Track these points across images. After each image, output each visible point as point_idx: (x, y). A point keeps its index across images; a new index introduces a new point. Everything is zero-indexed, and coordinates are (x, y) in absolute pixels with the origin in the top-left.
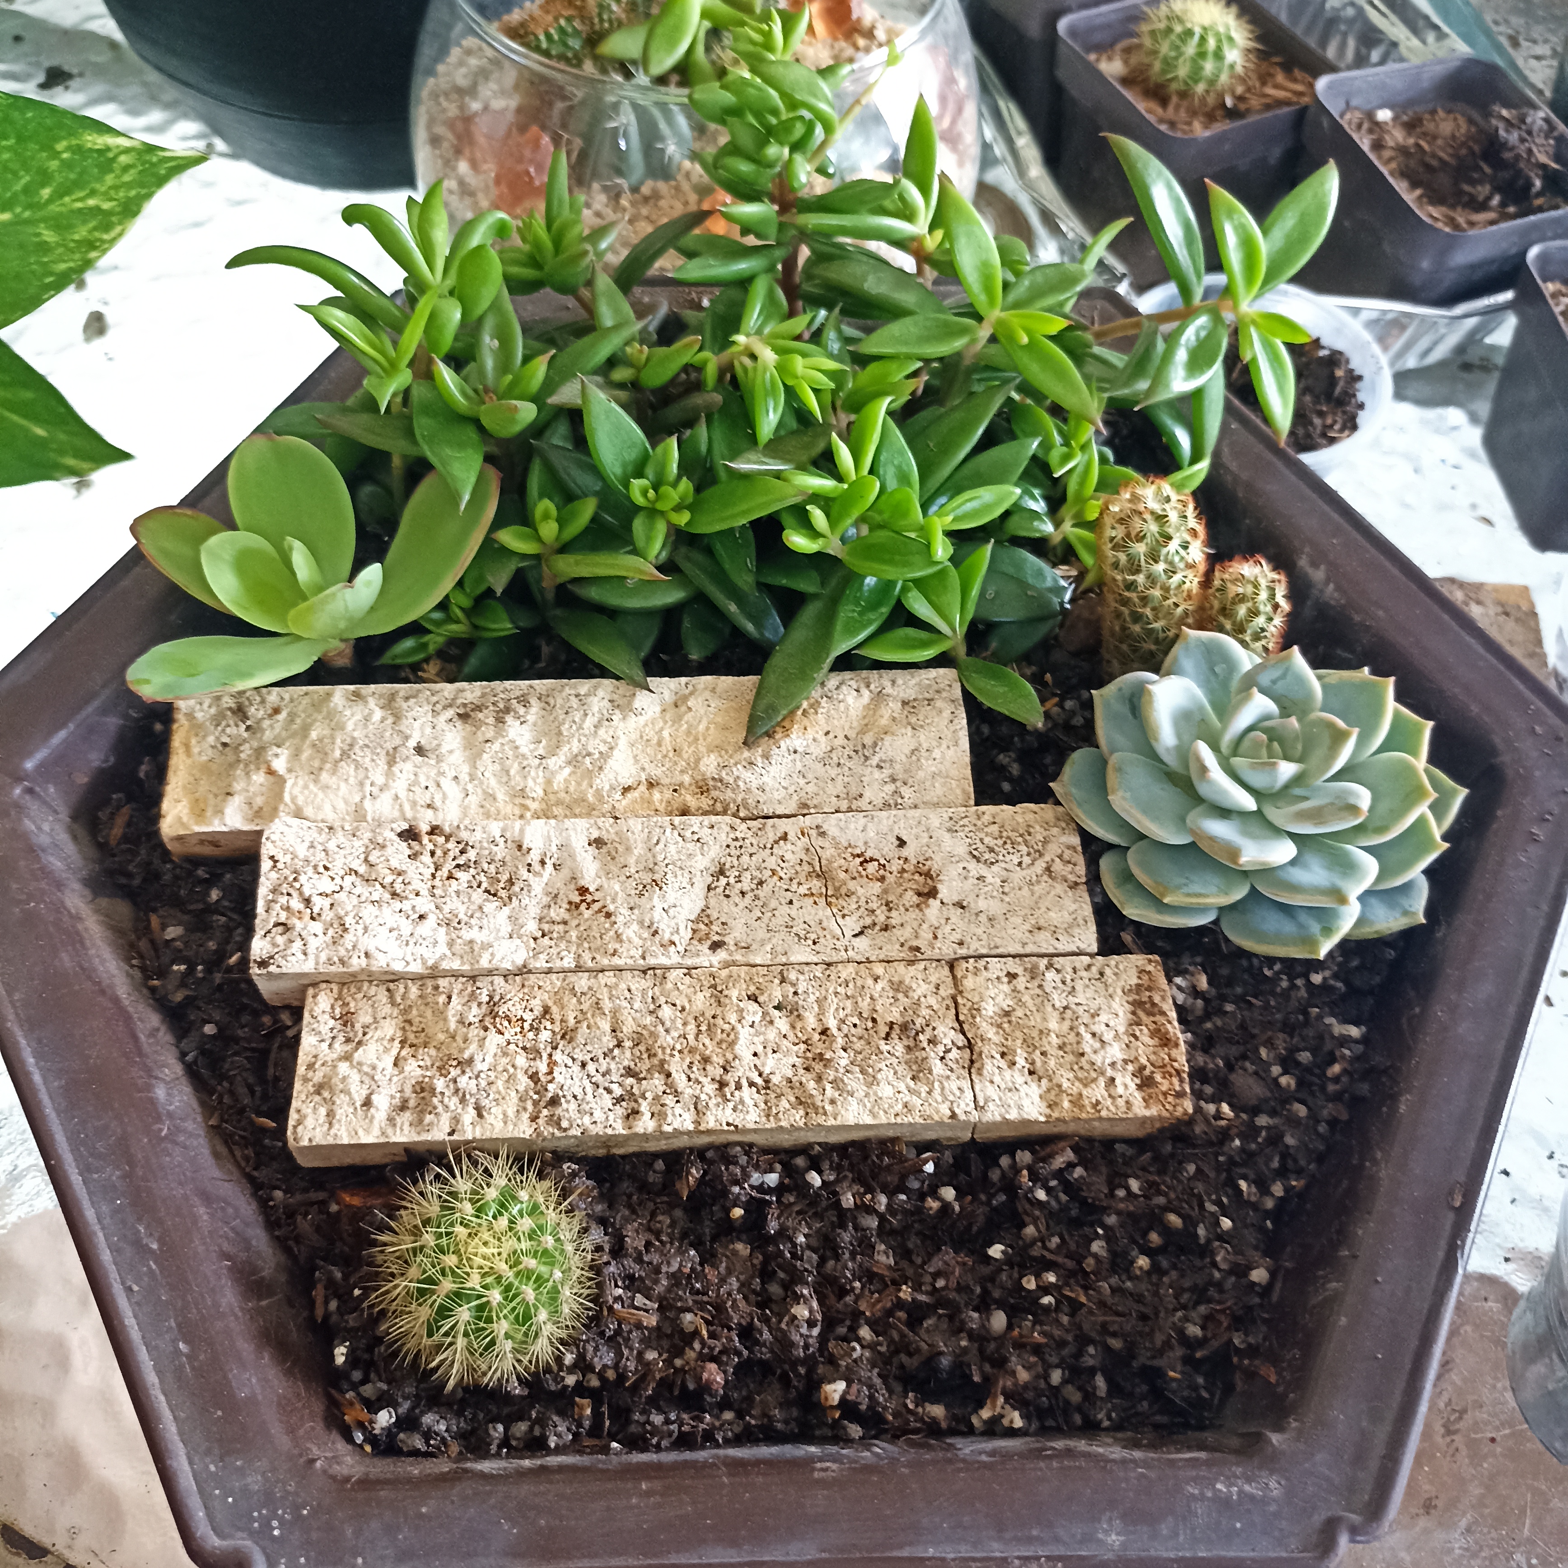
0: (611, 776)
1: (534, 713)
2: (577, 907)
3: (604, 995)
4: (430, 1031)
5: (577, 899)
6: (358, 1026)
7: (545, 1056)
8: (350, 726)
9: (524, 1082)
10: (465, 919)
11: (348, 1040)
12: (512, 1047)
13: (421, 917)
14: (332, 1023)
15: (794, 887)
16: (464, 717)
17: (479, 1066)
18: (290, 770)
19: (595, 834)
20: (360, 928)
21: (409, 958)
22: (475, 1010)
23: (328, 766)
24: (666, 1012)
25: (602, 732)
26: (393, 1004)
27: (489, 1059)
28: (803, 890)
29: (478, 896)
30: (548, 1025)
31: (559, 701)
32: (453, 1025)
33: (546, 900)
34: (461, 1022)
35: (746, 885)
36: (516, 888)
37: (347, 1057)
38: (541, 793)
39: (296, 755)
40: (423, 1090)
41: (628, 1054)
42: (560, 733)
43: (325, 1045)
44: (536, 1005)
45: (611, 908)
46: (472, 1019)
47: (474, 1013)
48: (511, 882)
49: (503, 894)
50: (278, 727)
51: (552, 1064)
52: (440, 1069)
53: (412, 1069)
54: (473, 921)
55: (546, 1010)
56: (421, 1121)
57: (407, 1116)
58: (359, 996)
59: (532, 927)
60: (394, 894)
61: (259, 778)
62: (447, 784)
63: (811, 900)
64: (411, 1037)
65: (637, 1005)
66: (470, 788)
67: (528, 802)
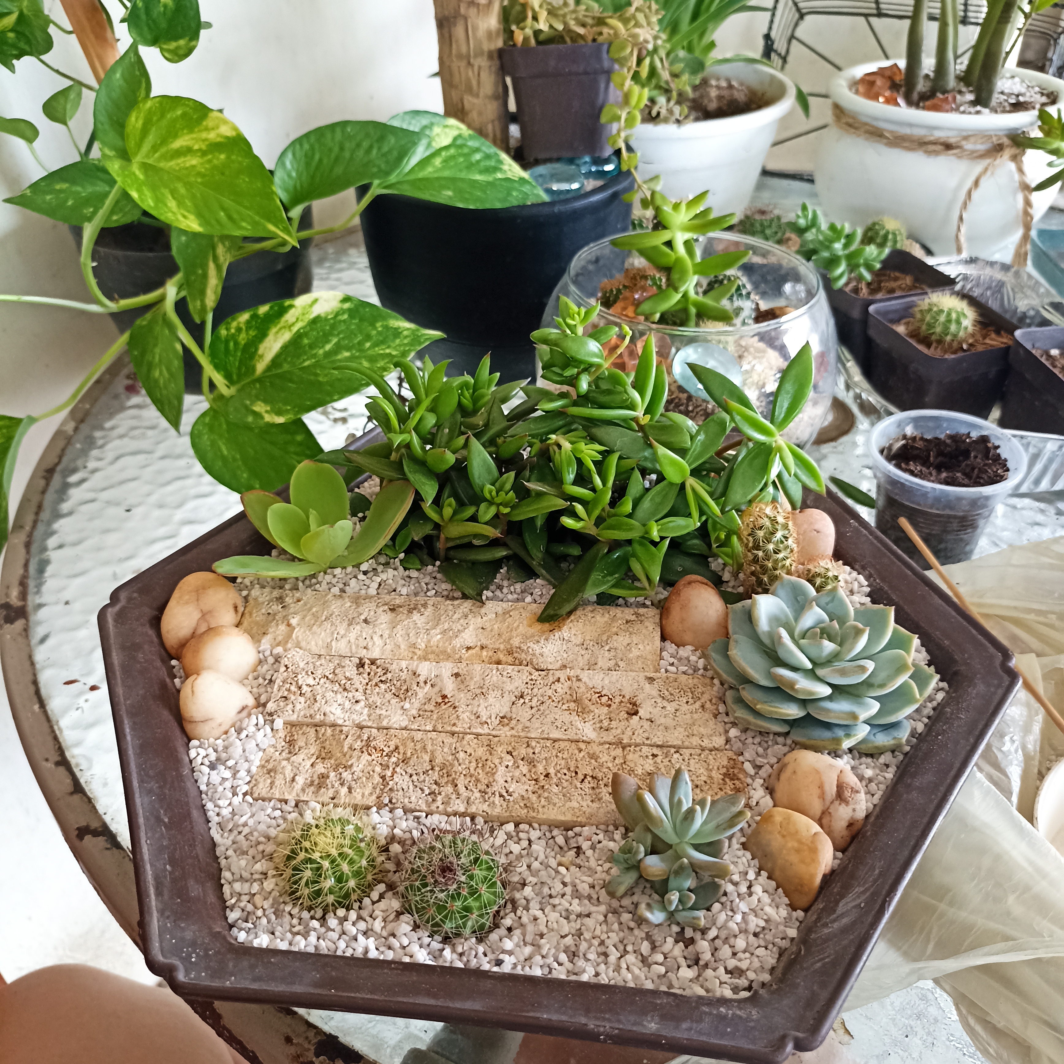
2: (440, 704)
3: (429, 743)
4: (333, 752)
5: (440, 700)
6: (296, 746)
7: (391, 769)
9: (377, 779)
10: (380, 705)
11: (290, 753)
12: (374, 762)
13: (357, 702)
14: (283, 743)
15: (560, 706)
17: (355, 769)
19: (456, 671)
20: (324, 701)
24: (461, 755)
26: (317, 737)
27: (361, 767)
28: (564, 707)
29: (389, 696)
30: (396, 755)
33: (424, 700)
34: (350, 748)
35: (534, 703)
36: (409, 694)
37: (287, 759)
40: (323, 777)
43: (277, 753)
45: (457, 705)
46: (356, 747)
48: (407, 691)
49: (402, 696)
51: (394, 773)
52: (334, 768)
53: (320, 768)
54: (384, 707)
55: (397, 748)
56: (318, 791)
58: (301, 732)
59: (414, 712)
60: (345, 689)
63: (568, 713)
64: (323, 754)
65: (446, 750)
66: (388, 641)
67: (416, 651)
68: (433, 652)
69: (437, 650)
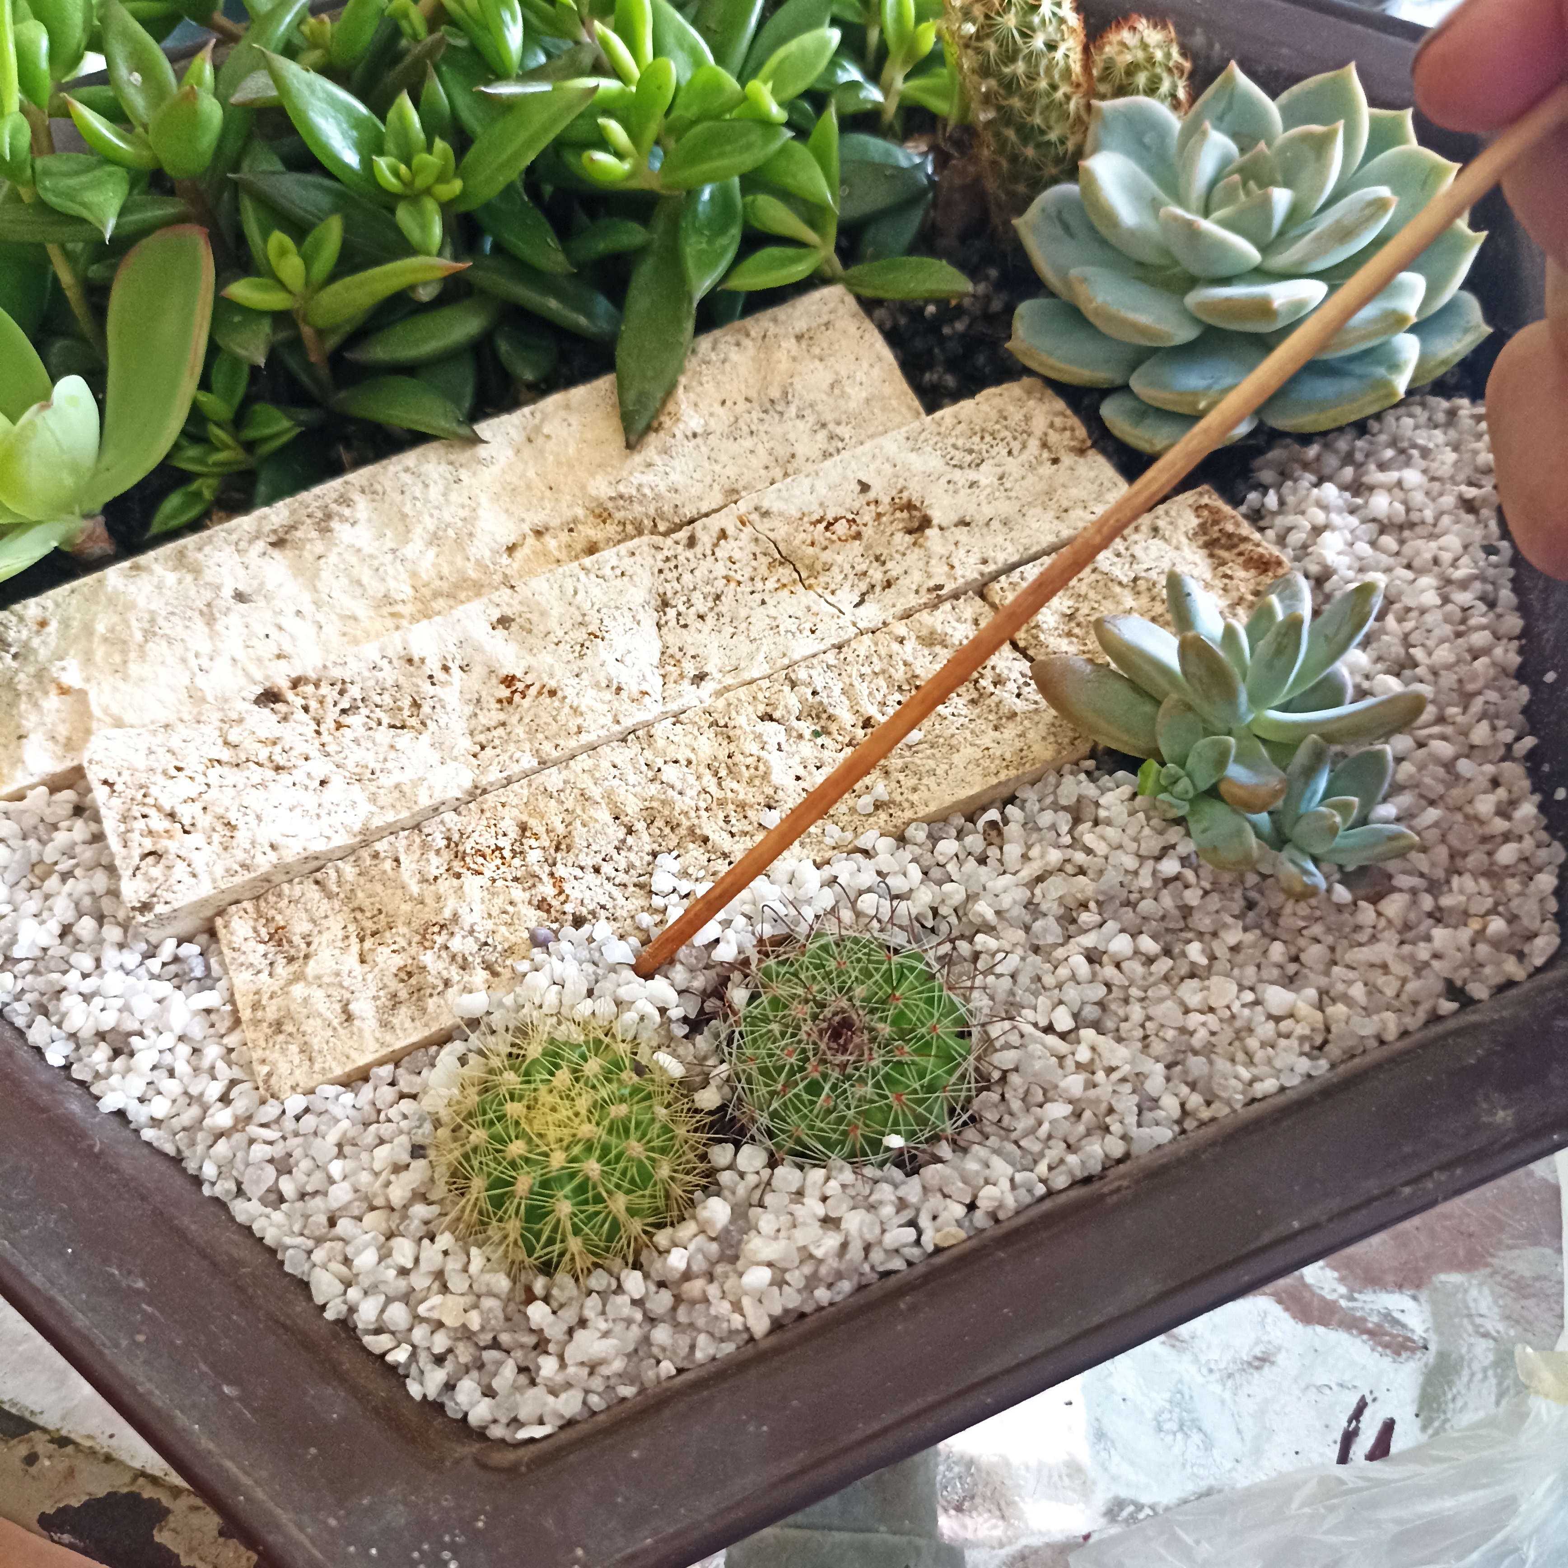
0: (487, 538)
1: (363, 508)
2: (510, 701)
3: (586, 782)
4: (389, 908)
5: (505, 693)
6: (296, 939)
7: (545, 877)
8: (141, 602)
9: (532, 915)
10: (378, 767)
11: (291, 960)
12: (500, 883)
13: (323, 783)
14: (262, 948)
15: (759, 586)
16: (279, 544)
17: (467, 920)
18: (88, 680)
19: (496, 615)
20: (252, 819)
21: (328, 832)
22: (435, 860)
23: (133, 655)
24: (670, 773)
25: (454, 497)
26: (329, 895)
27: (478, 908)
28: (771, 584)
29: (383, 735)
30: (533, 842)
32: (415, 888)
33: (468, 709)
34: (424, 880)
35: (701, 605)
36: (426, 710)
37: (298, 978)
38: (409, 591)
39: (88, 659)
40: (410, 974)
41: (646, 837)
42: (404, 517)
43: (264, 977)
44: (508, 826)
45: (553, 685)
46: (436, 872)
47: (435, 865)
48: (416, 705)
49: (413, 722)
50: (53, 641)
51: (558, 882)
52: (420, 943)
53: (386, 957)
54: (389, 765)
55: (523, 828)
56: (424, 1011)
57: (404, 1011)
58: (283, 903)
59: (466, 744)
60: (278, 768)
61: (52, 702)
62: (290, 622)
63: (785, 592)
64: (369, 925)
66: (320, 617)
67: (398, 608)
68: (437, 595)
69: (445, 586)
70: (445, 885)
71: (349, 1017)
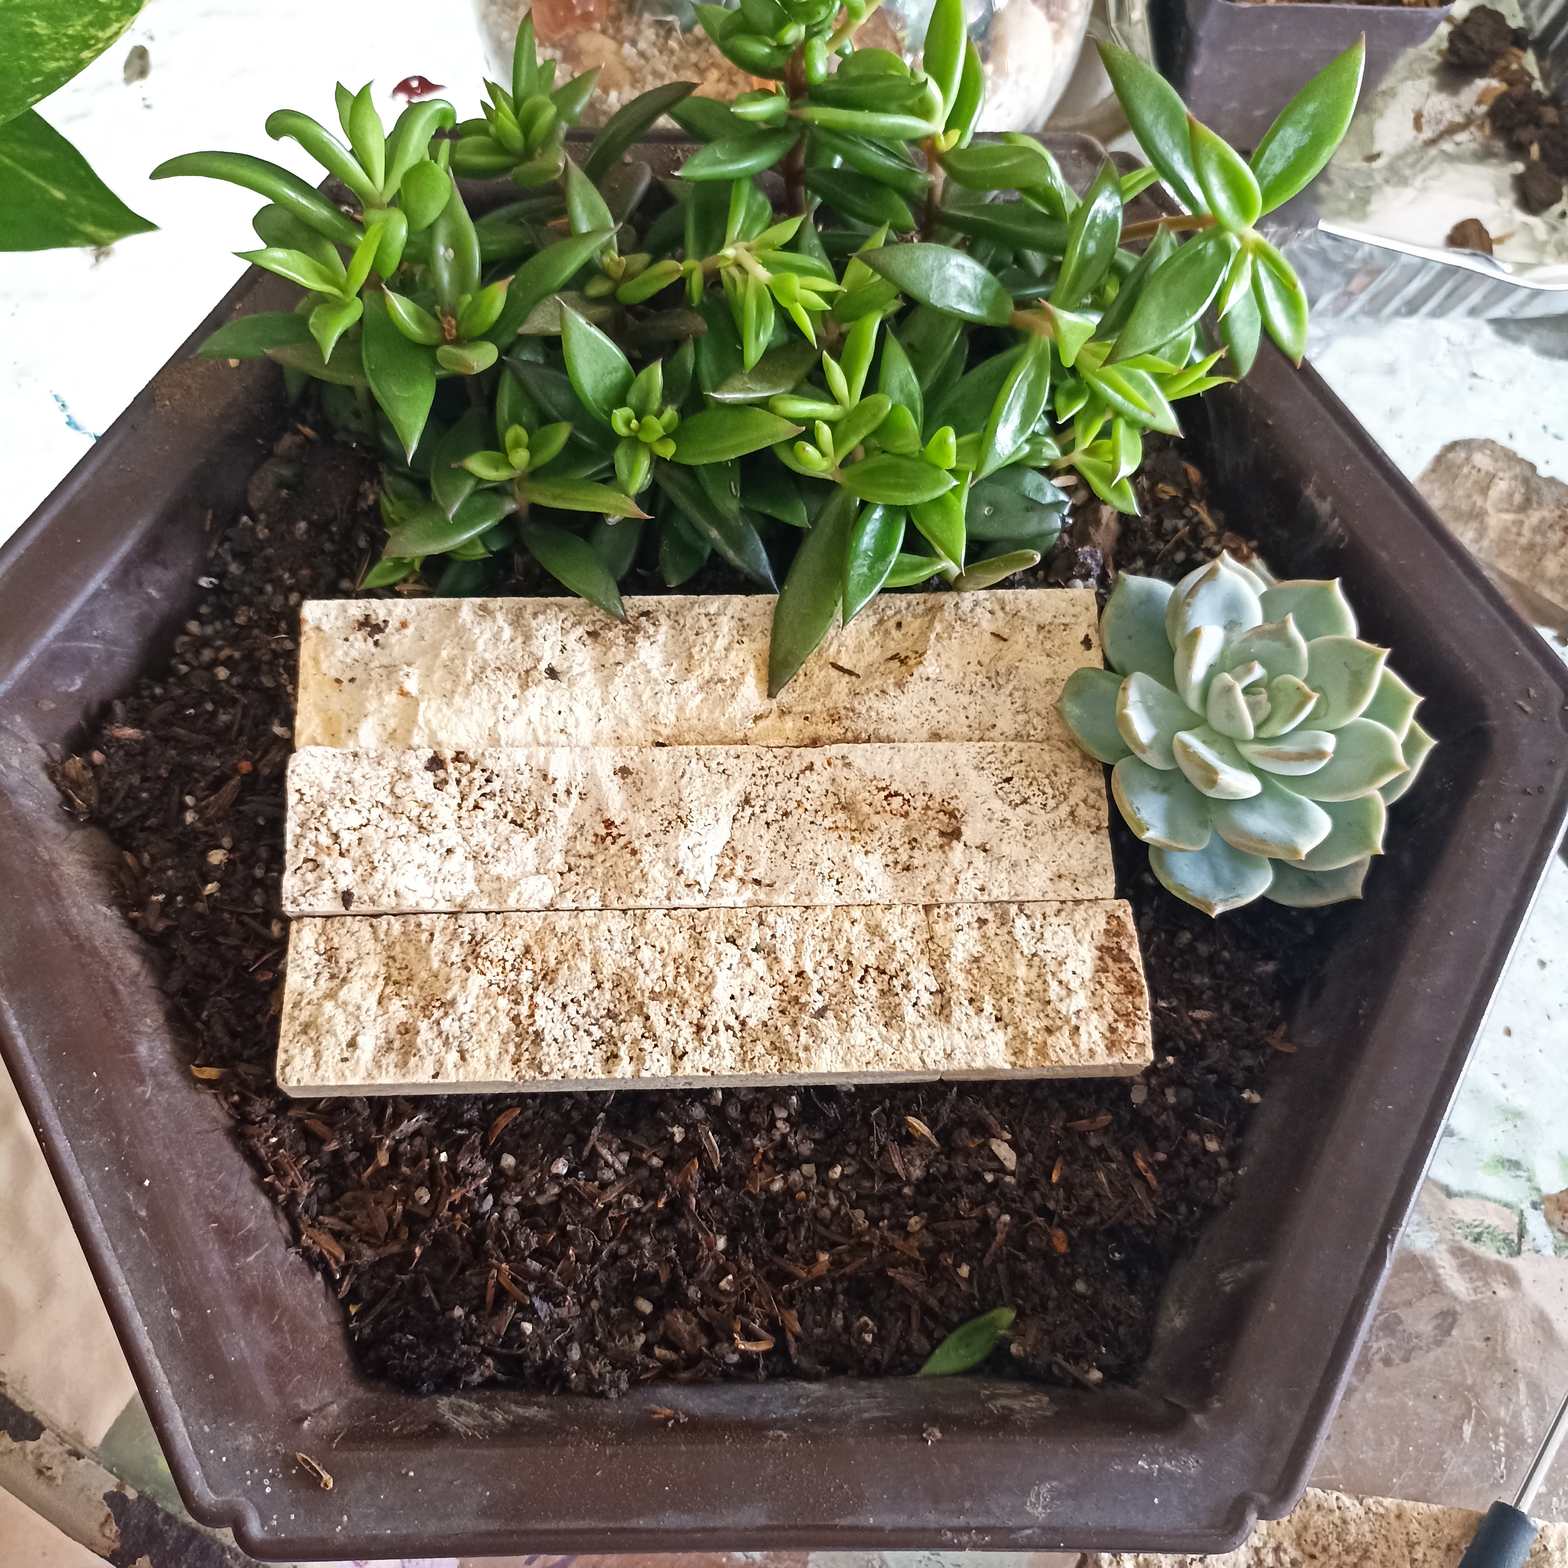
0: (743, 704)
1: (664, 632)
2: (603, 840)
3: (584, 935)
4: (413, 968)
5: (603, 832)
6: (342, 963)
7: (526, 998)
8: (480, 646)
9: (506, 1024)
10: (492, 852)
11: (333, 977)
12: (494, 988)
14: (316, 958)
15: (819, 820)
16: (593, 635)
17: (461, 1007)
22: (457, 949)
23: (460, 689)
24: (646, 954)
25: (732, 655)
26: (376, 939)
27: (472, 1001)
28: (828, 823)
29: (505, 827)
31: (689, 622)
32: (436, 964)
33: (572, 831)
34: (444, 961)
35: (771, 816)
36: (542, 819)
37: (331, 995)
38: (673, 719)
40: (407, 1031)
41: (608, 996)
42: (691, 656)
43: (310, 982)
44: (518, 944)
45: (636, 844)
46: (454, 958)
47: (456, 954)
48: (537, 812)
49: (529, 824)
51: (533, 1006)
52: (424, 1008)
53: (397, 1010)
54: (500, 854)
55: (527, 950)
56: (406, 1063)
57: (393, 1057)
58: (343, 931)
59: (558, 861)
60: (421, 828)
63: (835, 835)
64: (395, 975)
65: (617, 946)
70: (457, 972)
71: (352, 1044)
